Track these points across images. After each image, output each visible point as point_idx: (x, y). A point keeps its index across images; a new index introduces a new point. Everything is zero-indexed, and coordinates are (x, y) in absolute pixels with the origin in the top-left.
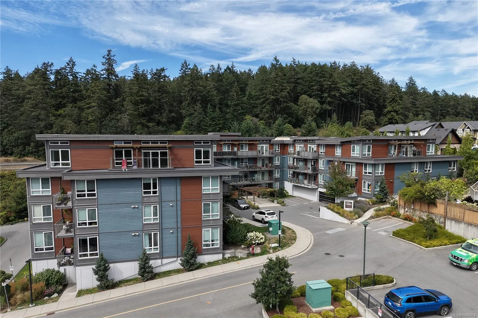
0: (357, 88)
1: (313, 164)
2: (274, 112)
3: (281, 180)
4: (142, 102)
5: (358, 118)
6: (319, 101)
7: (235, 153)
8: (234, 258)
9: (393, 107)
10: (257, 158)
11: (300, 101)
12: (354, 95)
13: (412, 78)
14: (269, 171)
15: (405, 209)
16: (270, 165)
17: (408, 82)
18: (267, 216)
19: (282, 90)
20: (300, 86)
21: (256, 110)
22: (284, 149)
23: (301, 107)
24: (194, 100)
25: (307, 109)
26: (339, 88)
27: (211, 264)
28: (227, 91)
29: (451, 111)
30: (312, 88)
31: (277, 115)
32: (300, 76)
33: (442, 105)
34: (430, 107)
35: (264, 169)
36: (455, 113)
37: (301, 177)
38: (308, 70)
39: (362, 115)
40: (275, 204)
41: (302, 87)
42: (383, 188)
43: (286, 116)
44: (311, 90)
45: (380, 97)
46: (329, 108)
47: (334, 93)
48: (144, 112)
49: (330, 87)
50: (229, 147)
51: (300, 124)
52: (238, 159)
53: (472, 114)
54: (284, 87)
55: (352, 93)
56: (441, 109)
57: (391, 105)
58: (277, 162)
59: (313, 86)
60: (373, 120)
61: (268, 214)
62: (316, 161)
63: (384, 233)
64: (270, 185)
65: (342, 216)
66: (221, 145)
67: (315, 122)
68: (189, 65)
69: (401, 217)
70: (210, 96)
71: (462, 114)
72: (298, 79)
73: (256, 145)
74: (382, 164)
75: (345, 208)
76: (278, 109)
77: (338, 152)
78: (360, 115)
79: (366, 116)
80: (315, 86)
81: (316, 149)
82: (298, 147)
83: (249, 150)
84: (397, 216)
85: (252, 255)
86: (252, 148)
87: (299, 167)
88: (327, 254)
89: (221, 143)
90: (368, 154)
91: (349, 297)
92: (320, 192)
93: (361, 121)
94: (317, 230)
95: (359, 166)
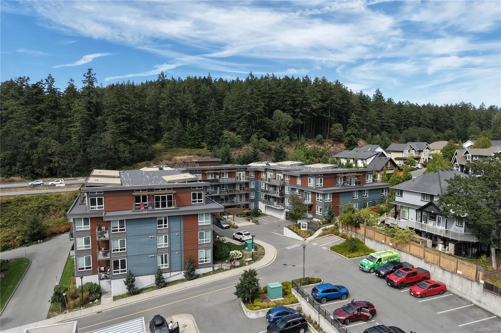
0: (327, 103)
1: (280, 189)
2: (250, 127)
3: (256, 201)
4: (124, 120)
5: (328, 131)
6: (291, 116)
7: (217, 181)
8: (221, 270)
9: (352, 130)
10: (235, 184)
11: (274, 115)
12: (325, 109)
13: (379, 90)
14: (246, 194)
15: (342, 229)
16: (247, 188)
17: (375, 93)
18: (244, 236)
19: (257, 106)
20: (274, 100)
21: (233, 124)
22: (258, 175)
23: (275, 121)
24: (173, 115)
25: (281, 124)
26: (310, 104)
27: (205, 275)
28: (204, 104)
29: (414, 122)
30: (285, 103)
31: (252, 130)
32: (274, 91)
33: (405, 116)
34: (395, 118)
35: (242, 192)
36: (418, 124)
37: (271, 199)
38: (282, 85)
39: (331, 128)
40: (251, 223)
41: (276, 102)
42: (330, 212)
43: (261, 130)
44: (285, 104)
45: (349, 110)
46: (302, 122)
47: (305, 109)
48: (126, 129)
49: (302, 103)
50: (212, 174)
51: (275, 137)
52: (219, 185)
53: (432, 124)
54: (259, 102)
55: (322, 107)
56: (404, 119)
57: (350, 129)
58: (252, 186)
59: (286, 101)
60: (341, 133)
61: (245, 235)
62: (283, 187)
63: (325, 248)
64: (247, 206)
65: (299, 235)
66: (205, 174)
67: (288, 136)
68: (166, 77)
69: (340, 235)
70: (188, 110)
71: (424, 124)
72: (273, 93)
73: (235, 173)
74: (330, 194)
75: (301, 229)
76: (254, 124)
77: (299, 182)
78: (330, 127)
79: (335, 129)
80: (288, 101)
81: (283, 178)
82: (269, 174)
83: (229, 177)
84: (337, 234)
86: (231, 176)
87: (270, 192)
88: (285, 265)
89: (205, 172)
90: (320, 184)
91: (293, 292)
92: (286, 212)
93: (331, 134)
94: (280, 247)
95: (313, 194)
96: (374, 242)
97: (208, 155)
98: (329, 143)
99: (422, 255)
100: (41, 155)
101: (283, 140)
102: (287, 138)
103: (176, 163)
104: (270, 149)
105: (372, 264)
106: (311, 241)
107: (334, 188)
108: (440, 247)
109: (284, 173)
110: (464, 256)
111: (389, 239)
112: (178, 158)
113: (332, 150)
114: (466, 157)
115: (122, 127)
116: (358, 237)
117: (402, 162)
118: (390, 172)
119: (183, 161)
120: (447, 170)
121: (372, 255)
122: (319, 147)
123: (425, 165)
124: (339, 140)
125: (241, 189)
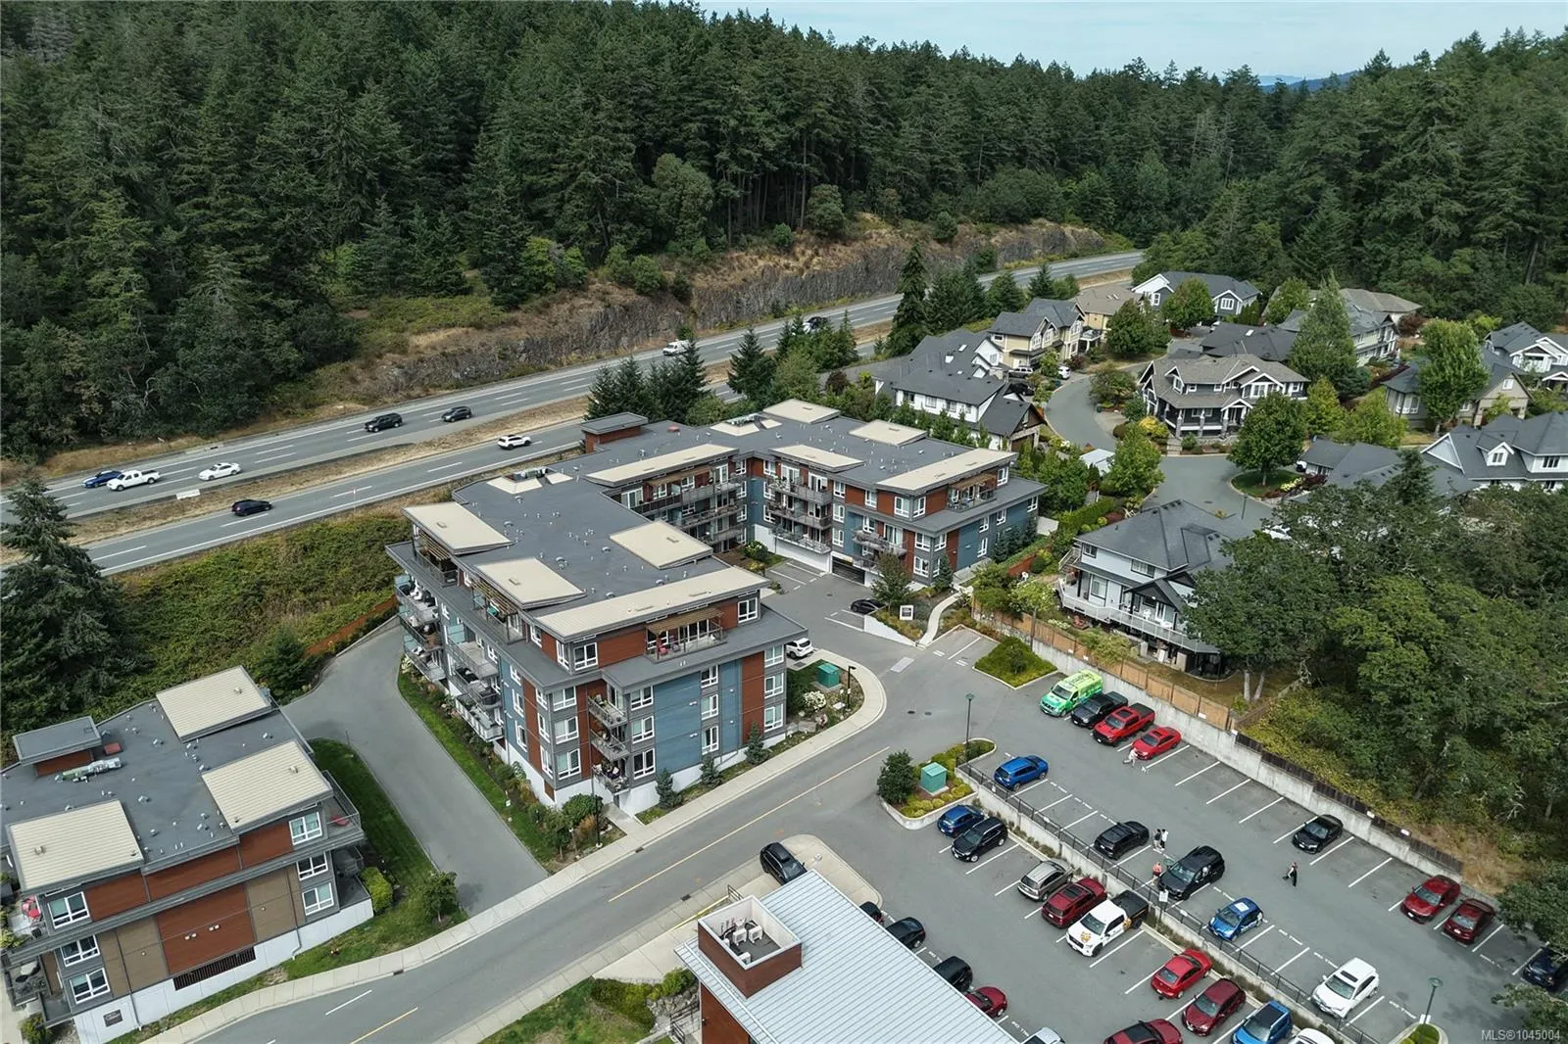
0: (798, 128)
1: (818, 508)
2: (599, 216)
3: (750, 525)
4: (249, 236)
5: (803, 207)
7: (678, 498)
8: (801, 736)
11: (658, 172)
12: (793, 145)
14: (730, 515)
15: (983, 614)
16: (732, 502)
19: (614, 154)
22: (753, 466)
23: (664, 191)
25: (681, 201)
26: (757, 134)
27: (775, 752)
31: (606, 226)
33: (988, 134)
35: (723, 514)
36: (1017, 155)
37: (793, 528)
39: (811, 201)
42: (946, 571)
43: (630, 224)
44: (682, 131)
46: (738, 195)
47: (747, 151)
50: (664, 485)
51: (667, 242)
55: (789, 141)
56: (985, 145)
58: (742, 493)
59: (686, 121)
60: (838, 215)
61: (802, 645)
62: (827, 507)
63: (966, 665)
64: (732, 541)
65: (901, 632)
66: (651, 487)
67: (702, 235)
69: (978, 627)
71: (1033, 156)
72: (643, 95)
74: (944, 535)
75: (902, 618)
76: (610, 209)
77: (871, 502)
78: (807, 199)
79: (821, 202)
80: (691, 121)
81: (826, 485)
82: (786, 469)
83: (698, 486)
84: (973, 625)
85: (821, 727)
86: (701, 481)
87: (792, 513)
88: (911, 712)
89: (651, 483)
90: (920, 511)
91: (959, 774)
92: (834, 558)
93: (811, 216)
94: (878, 667)
95: (909, 534)
96: (1051, 650)
97: (502, 323)
98: (806, 248)
99: (1142, 684)
100: (49, 384)
101: (690, 248)
102: (701, 244)
103: (422, 360)
104: (663, 286)
105: (1064, 703)
106: (930, 648)
107: (949, 519)
108: (1161, 655)
109: (833, 477)
110: (1201, 675)
111: (1082, 649)
112: (422, 341)
113: (817, 268)
114: (1171, 380)
115: (249, 260)
116: (1017, 636)
117: (1026, 362)
118: (1028, 432)
119: (440, 350)
120: (1172, 505)
121: (1061, 684)
122: (783, 261)
123: (1075, 365)
124: (831, 234)
125: (719, 505)
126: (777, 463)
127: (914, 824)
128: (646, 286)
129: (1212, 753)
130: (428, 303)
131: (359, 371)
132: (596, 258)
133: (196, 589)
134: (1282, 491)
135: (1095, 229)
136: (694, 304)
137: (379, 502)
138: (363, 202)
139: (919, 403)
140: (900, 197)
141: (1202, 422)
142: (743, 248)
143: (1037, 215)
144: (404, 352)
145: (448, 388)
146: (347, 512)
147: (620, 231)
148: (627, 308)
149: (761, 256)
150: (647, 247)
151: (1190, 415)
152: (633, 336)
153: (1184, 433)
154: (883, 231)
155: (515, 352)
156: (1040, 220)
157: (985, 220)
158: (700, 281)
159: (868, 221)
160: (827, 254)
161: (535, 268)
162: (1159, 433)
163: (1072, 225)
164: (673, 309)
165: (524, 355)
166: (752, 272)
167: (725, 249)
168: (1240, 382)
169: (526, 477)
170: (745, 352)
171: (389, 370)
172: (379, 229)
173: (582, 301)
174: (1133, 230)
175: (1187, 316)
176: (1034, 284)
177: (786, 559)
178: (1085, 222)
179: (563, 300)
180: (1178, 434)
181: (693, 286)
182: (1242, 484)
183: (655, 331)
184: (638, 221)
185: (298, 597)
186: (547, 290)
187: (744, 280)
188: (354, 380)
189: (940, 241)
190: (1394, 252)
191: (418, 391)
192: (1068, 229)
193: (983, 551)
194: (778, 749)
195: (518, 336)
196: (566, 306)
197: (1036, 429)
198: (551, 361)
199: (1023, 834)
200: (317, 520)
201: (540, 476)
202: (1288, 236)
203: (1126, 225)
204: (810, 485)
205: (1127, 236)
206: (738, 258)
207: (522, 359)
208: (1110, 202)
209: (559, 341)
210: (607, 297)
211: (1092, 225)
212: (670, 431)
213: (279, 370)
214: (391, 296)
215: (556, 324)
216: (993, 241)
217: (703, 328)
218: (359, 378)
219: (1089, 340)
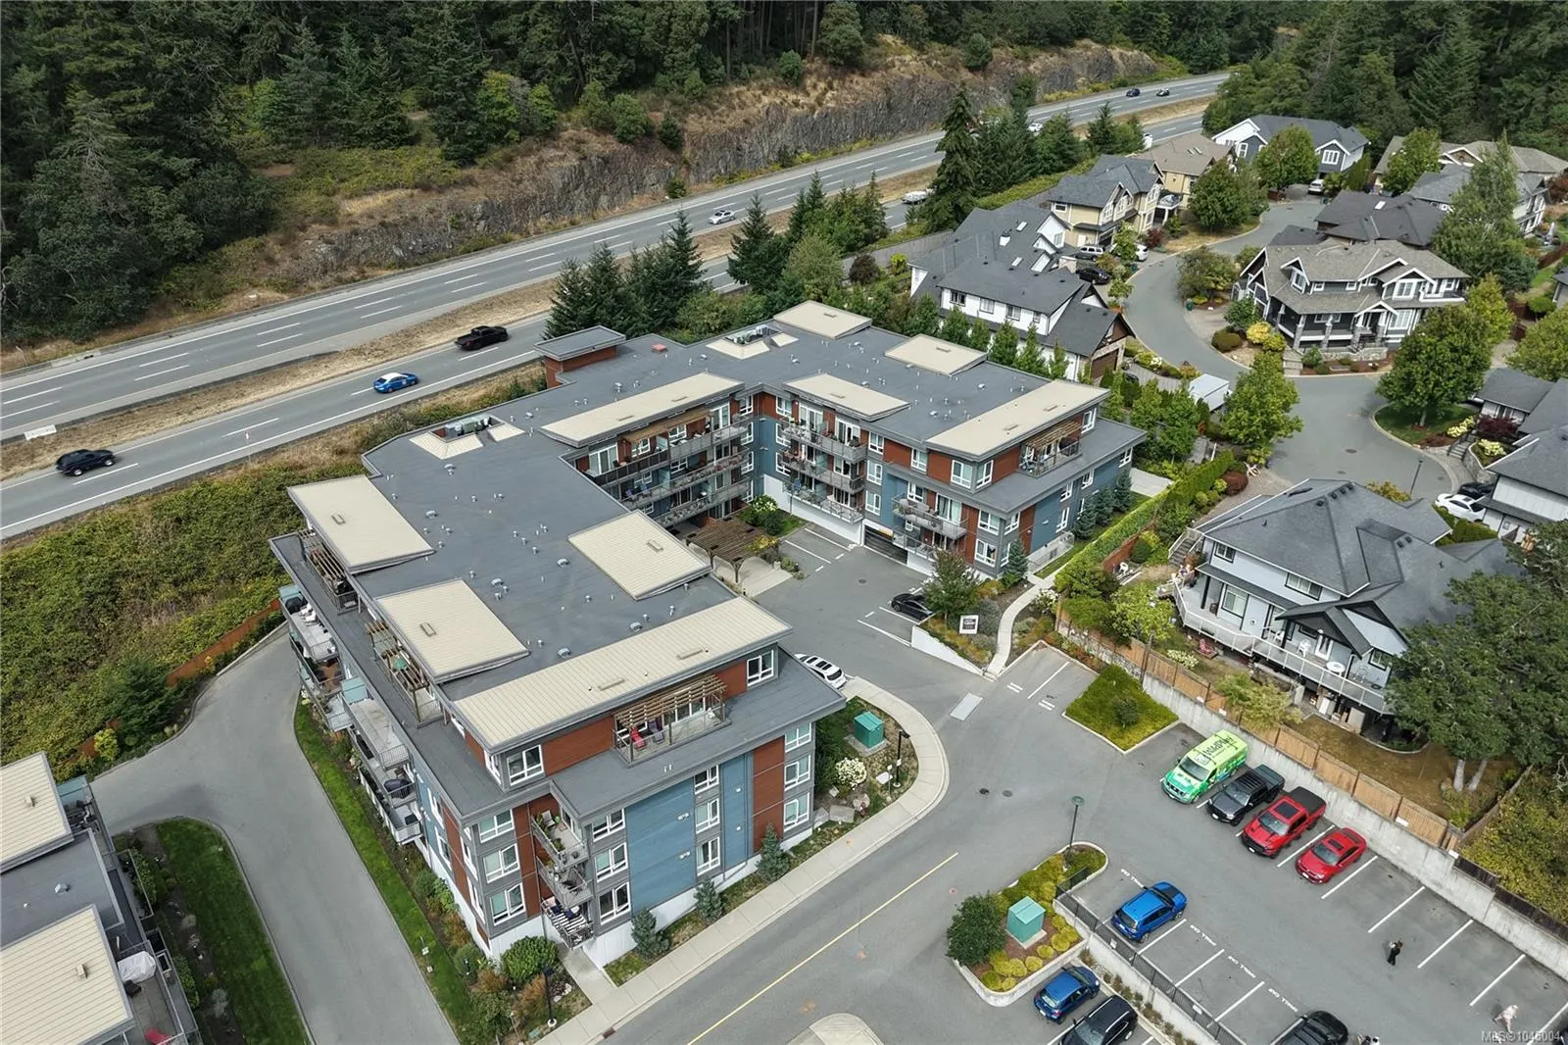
2: (572, 44)
3: (758, 475)
4: (127, 78)
7: (665, 455)
8: (832, 828)
10: (706, 452)
14: (733, 469)
15: (1069, 629)
16: (735, 449)
22: (762, 402)
25: (671, 24)
27: (800, 850)
31: (579, 57)
35: (725, 468)
37: (816, 488)
39: (824, 21)
40: (781, 574)
42: (1019, 560)
43: (609, 54)
46: (737, 14)
58: (749, 438)
60: (857, 39)
61: (832, 677)
62: (860, 466)
63: (1048, 705)
64: (737, 502)
65: (962, 654)
66: (629, 443)
67: (695, 67)
69: (1065, 646)
74: (1017, 513)
75: (962, 631)
76: (584, 35)
78: (820, 18)
79: (835, 23)
81: (858, 436)
82: (805, 412)
83: (691, 436)
84: (1058, 643)
85: (860, 816)
86: (693, 430)
87: (813, 468)
88: (984, 791)
89: (627, 437)
90: (985, 479)
91: (1060, 910)
92: (867, 527)
93: (824, 40)
94: (935, 709)
95: (970, 512)
96: (1171, 692)
97: (455, 182)
98: (819, 80)
99: (1309, 760)
101: (680, 82)
102: (694, 77)
103: (356, 233)
104: (648, 131)
105: (1197, 785)
106: (1003, 679)
107: (1024, 489)
108: (1325, 706)
109: (866, 427)
110: (1385, 740)
111: (1217, 700)
112: (355, 207)
113: (832, 104)
114: (1288, 273)
115: (130, 109)
116: (1121, 664)
117: (1094, 239)
118: (1111, 348)
119: (378, 219)
120: (1342, 491)
121: (1192, 755)
122: (792, 97)
123: (1153, 242)
124: (849, 62)
125: (719, 456)
126: (793, 402)
127: (1001, 1001)
128: (629, 132)
129: (1414, 873)
130: (362, 156)
131: (277, 248)
132: (568, 97)
133: (26, 587)
134: (1450, 436)
135: (1146, 51)
136: (687, 152)
137: (282, 446)
138: (282, 26)
139: (972, 307)
140: (926, 15)
141: (1328, 330)
142: (745, 81)
143: (1082, 35)
144: (333, 223)
145: (389, 268)
146: (238, 464)
147: (597, 63)
148: (606, 161)
149: (766, 90)
150: (629, 82)
151: (1314, 322)
152: (613, 195)
153: (1303, 344)
154: (908, 58)
155: (472, 219)
156: (1086, 41)
157: (1021, 42)
158: (694, 124)
159: (889, 45)
160: (843, 87)
161: (494, 111)
162: (1273, 345)
163: (1121, 46)
164: (660, 161)
165: (482, 223)
166: (755, 110)
167: (723, 84)
168: (1381, 278)
169: (462, 433)
170: (750, 232)
171: (315, 246)
172: (300, 62)
173: (551, 153)
174: (1189, 51)
175: (1285, 174)
176: (1092, 130)
177: (805, 521)
178: (1135, 43)
179: (529, 152)
180: (1296, 344)
181: (685, 130)
182: (1390, 422)
183: (641, 187)
184: (619, 50)
185: (166, 593)
186: (509, 140)
187: (746, 121)
188: (271, 260)
189: (972, 69)
190: (1540, 93)
191: (352, 272)
192: (1116, 52)
193: (1063, 524)
194: (803, 851)
195: (474, 199)
196: (533, 159)
197: (1121, 344)
198: (515, 230)
199: (1156, 1018)
200: (197, 476)
201: (480, 429)
202: (1404, 69)
203: (1181, 46)
204: (837, 434)
205: (1182, 59)
206: (739, 94)
207: (480, 228)
208: (1164, 18)
209: (525, 203)
210: (583, 147)
211: (1143, 46)
212: (654, 351)
213: (172, 251)
214: (321, 147)
215: (520, 182)
216: (1031, 68)
217: (698, 181)
218: (278, 256)
219: (1167, 208)
